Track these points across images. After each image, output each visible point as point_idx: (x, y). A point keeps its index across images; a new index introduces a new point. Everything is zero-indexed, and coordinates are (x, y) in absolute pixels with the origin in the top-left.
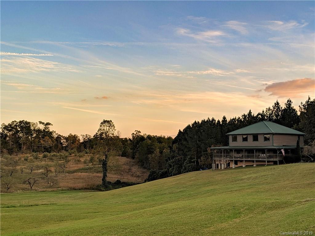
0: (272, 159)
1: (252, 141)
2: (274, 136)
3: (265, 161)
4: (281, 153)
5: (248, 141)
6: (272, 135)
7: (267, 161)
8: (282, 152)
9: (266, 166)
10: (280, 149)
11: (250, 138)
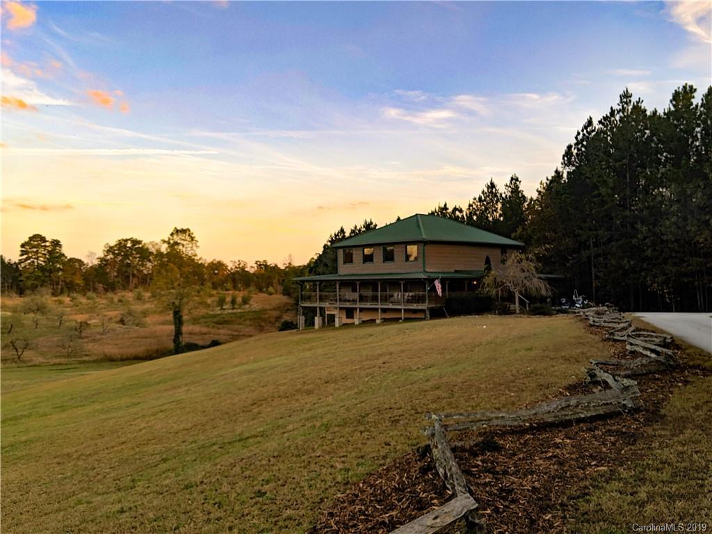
0: (415, 305)
1: (382, 260)
2: (426, 247)
3: (400, 310)
4: (434, 289)
5: (374, 260)
6: (422, 245)
7: (404, 310)
8: (437, 287)
9: (401, 323)
10: (434, 280)
11: (379, 255)
